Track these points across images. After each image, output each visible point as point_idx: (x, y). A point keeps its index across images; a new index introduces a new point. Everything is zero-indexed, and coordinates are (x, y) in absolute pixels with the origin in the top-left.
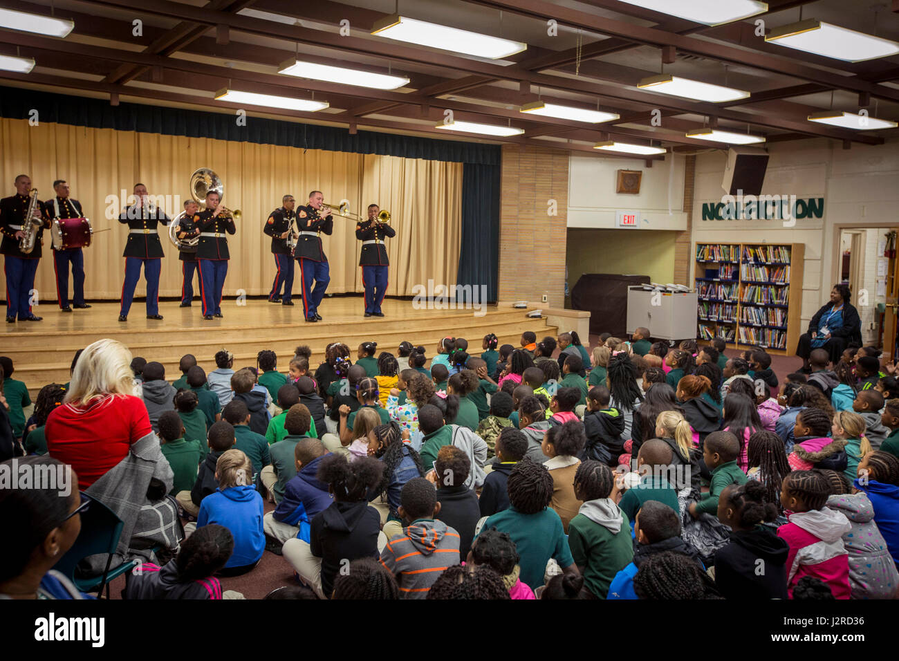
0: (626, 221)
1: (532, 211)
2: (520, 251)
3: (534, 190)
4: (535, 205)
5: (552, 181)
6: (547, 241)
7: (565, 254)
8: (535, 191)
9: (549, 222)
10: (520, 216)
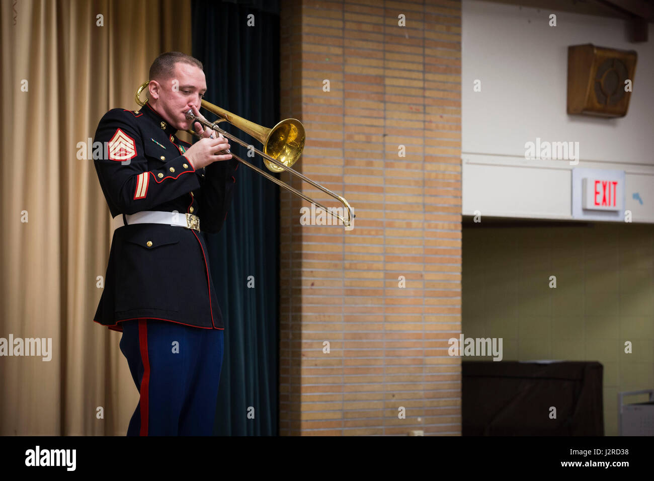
0: (600, 199)
1: (378, 164)
2: (351, 292)
3: (382, 97)
4: (384, 144)
5: (424, 72)
6: (414, 259)
7: (459, 299)
8: (384, 102)
9: (420, 200)
10: (350, 180)
